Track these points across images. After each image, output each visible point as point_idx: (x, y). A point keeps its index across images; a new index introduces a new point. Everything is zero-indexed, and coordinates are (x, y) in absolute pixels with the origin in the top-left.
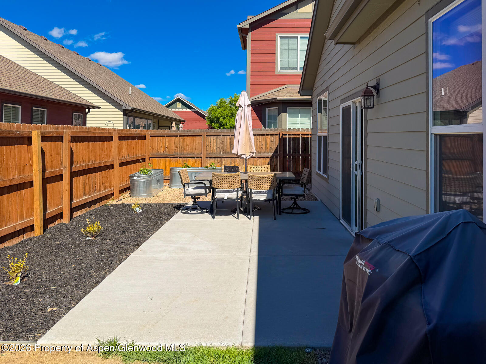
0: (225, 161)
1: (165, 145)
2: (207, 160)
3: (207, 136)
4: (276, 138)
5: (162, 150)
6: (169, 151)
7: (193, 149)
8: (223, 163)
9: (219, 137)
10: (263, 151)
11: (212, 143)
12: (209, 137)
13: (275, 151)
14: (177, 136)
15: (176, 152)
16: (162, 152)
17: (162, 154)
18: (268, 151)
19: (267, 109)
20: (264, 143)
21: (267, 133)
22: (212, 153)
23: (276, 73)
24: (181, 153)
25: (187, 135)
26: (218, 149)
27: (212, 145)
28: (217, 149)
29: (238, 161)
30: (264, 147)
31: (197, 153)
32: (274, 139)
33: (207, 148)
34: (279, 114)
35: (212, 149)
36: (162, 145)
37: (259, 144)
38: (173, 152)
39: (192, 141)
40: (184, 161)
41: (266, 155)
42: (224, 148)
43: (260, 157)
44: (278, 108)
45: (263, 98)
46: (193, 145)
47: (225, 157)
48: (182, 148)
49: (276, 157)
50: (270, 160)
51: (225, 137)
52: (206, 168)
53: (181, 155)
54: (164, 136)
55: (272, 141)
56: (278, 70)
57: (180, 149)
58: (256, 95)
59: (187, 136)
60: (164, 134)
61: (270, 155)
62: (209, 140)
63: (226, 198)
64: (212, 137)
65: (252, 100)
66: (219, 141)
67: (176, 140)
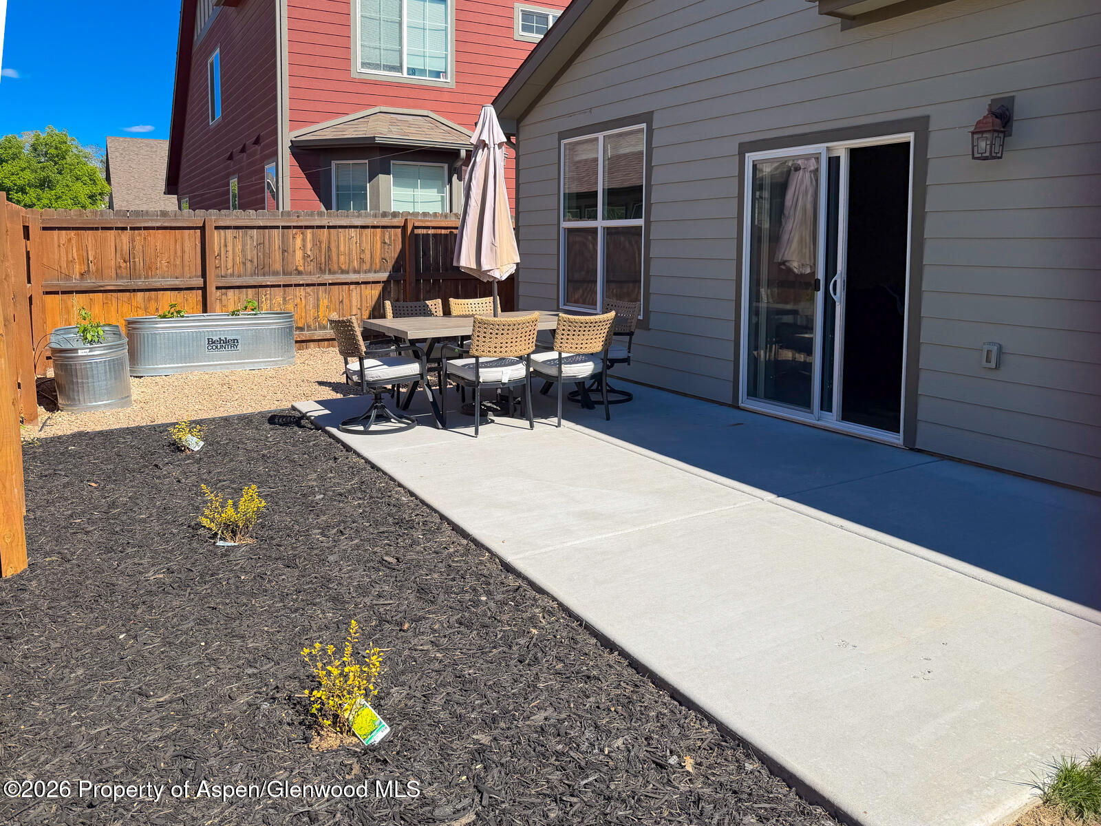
0: (268, 296)
1: (85, 254)
2: (219, 293)
3: (217, 228)
4: (396, 235)
5: (77, 268)
6: (100, 273)
7: (175, 266)
8: (264, 299)
9: (249, 231)
10: (366, 267)
11: (230, 248)
12: (222, 232)
13: (393, 267)
14: (124, 229)
15: (124, 275)
16: (78, 277)
17: (75, 282)
18: (378, 267)
19: (334, 163)
20: (367, 246)
21: (375, 223)
22: (232, 275)
23: (354, 75)
24: (140, 278)
25: (158, 224)
26: (249, 265)
27: (230, 254)
28: (244, 264)
29: (303, 293)
30: (367, 257)
31: (189, 276)
32: (390, 238)
33: (217, 262)
34: (372, 177)
35: (230, 265)
36: (75, 255)
37: (354, 249)
38: (114, 275)
39: (172, 242)
40: (150, 299)
41: (371, 277)
42: (264, 260)
43: (357, 283)
44: (367, 161)
45: (329, 135)
46: (176, 253)
47: (268, 283)
48: (142, 264)
49: (397, 282)
50: (383, 288)
51: (267, 231)
52: (232, 315)
53: (140, 283)
54: (97, 229)
55: (385, 243)
56: (358, 69)
57: (135, 265)
58: (306, 126)
59: (158, 228)
60: (79, 223)
61: (384, 276)
62: (223, 241)
63: (505, 380)
64: (229, 232)
65: (294, 139)
66: (249, 242)
67: (121, 240)
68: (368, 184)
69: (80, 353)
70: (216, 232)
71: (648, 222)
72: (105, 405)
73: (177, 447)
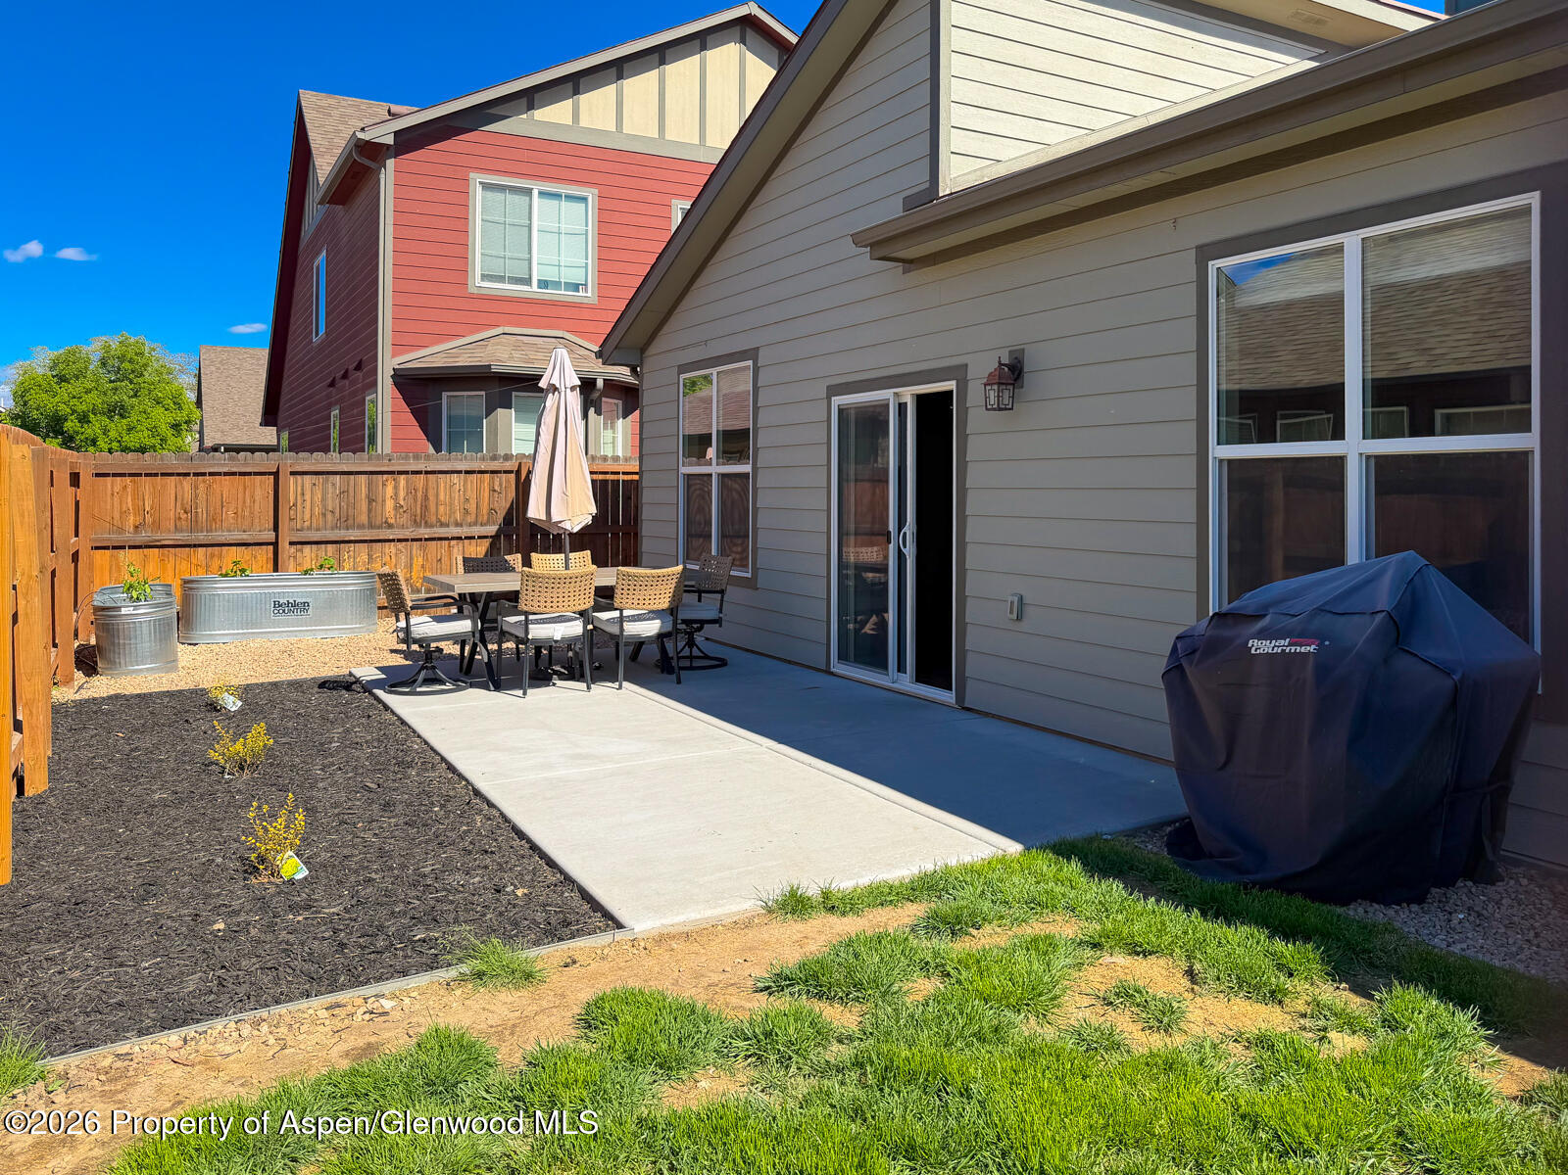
0: (351, 553)
1: (141, 503)
2: (293, 549)
3: (292, 473)
4: (508, 481)
5: (131, 520)
6: (157, 525)
7: (243, 517)
8: (346, 557)
9: (331, 477)
10: (469, 519)
11: (308, 497)
12: (299, 477)
13: (504, 519)
14: (188, 474)
15: (185, 528)
16: (131, 530)
17: (129, 536)
18: (485, 518)
19: (445, 395)
20: (472, 495)
21: (483, 468)
22: (310, 528)
23: (472, 290)
24: (202, 532)
25: (226, 470)
26: (329, 516)
27: (308, 504)
28: (324, 515)
29: (393, 550)
30: (472, 507)
31: (258, 529)
32: (501, 485)
33: (292, 512)
34: (489, 412)
35: (307, 516)
36: (130, 505)
37: (457, 497)
38: (172, 528)
39: (241, 489)
40: (212, 556)
41: (477, 531)
42: (347, 512)
43: (460, 538)
44: (483, 393)
45: (439, 362)
46: (244, 502)
47: (353, 538)
48: (205, 515)
49: (508, 537)
50: (491, 544)
51: (352, 477)
52: (305, 574)
53: (202, 537)
54: (156, 475)
55: (494, 491)
56: (477, 283)
57: (196, 517)
58: (412, 351)
59: (226, 474)
60: (136, 469)
61: (492, 530)
62: (299, 489)
63: (557, 637)
64: (307, 478)
65: (398, 367)
66: (330, 491)
67: (183, 488)
68: (485, 421)
69: (124, 611)
70: (292, 478)
71: (755, 468)
72: (147, 669)
73: (214, 707)
